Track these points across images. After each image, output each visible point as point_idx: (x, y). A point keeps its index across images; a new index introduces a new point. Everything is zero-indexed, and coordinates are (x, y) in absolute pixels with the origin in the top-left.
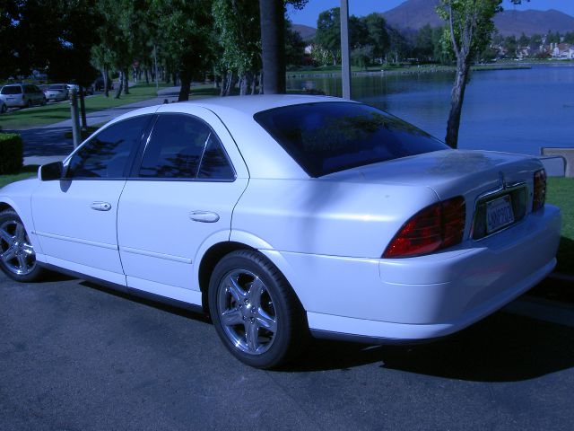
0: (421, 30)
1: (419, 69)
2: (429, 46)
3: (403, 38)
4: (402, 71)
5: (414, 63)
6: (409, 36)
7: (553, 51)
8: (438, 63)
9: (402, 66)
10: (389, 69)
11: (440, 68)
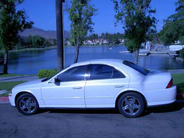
0: (28, 37)
1: (28, 49)
2: (31, 42)
3: (22, 40)
4: (23, 50)
5: (26, 48)
6: (24, 39)
7: (68, 43)
8: (34, 47)
9: (22, 48)
10: (18, 49)
11: (35, 49)
